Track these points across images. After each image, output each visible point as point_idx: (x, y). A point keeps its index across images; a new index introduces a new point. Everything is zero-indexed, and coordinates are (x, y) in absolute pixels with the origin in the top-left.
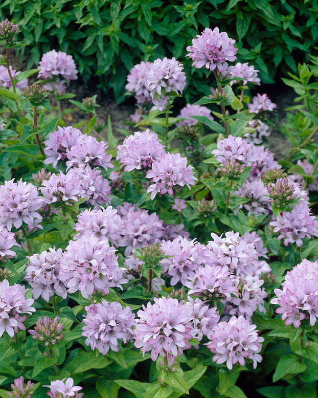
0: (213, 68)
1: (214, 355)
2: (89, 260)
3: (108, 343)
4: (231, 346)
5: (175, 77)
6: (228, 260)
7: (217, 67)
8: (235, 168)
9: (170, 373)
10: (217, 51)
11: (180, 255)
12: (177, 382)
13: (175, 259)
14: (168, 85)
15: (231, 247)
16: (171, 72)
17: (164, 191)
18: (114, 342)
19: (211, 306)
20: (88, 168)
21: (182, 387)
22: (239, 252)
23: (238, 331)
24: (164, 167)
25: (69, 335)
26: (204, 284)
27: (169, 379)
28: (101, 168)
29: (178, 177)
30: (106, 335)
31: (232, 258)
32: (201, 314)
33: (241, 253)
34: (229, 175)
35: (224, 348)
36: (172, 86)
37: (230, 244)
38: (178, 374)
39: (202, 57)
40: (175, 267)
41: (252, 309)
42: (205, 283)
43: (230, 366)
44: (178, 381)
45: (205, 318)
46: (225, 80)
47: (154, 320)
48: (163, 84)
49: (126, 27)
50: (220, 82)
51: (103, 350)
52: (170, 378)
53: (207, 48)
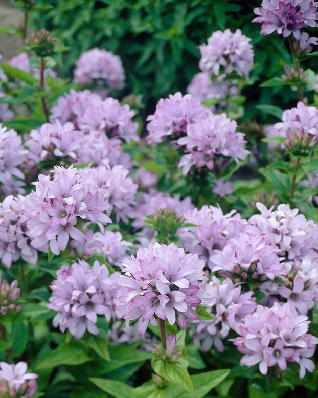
0: (287, 33)
1: (242, 355)
2: (64, 196)
3: (84, 318)
4: (267, 339)
5: (238, 52)
6: (278, 239)
7: (292, 33)
8: (302, 139)
9: (169, 365)
10: (293, 12)
11: (209, 226)
12: (177, 376)
13: (201, 230)
14: (228, 62)
15: (283, 221)
16: (234, 45)
17: (201, 163)
18: (92, 317)
19: (245, 289)
20: (103, 136)
21: (184, 384)
22: (294, 229)
23: (280, 319)
24: (203, 129)
25: (31, 308)
26: (236, 256)
27: (166, 372)
28: (123, 141)
29: (220, 143)
30: (80, 306)
31: (282, 237)
32: (229, 300)
33: (296, 230)
34: (295, 149)
35: (256, 343)
36: (234, 65)
37: (283, 218)
38: (180, 366)
39: (274, 19)
40: (200, 244)
41: (307, 305)
42: (238, 256)
43: (264, 370)
44: (179, 374)
45: (233, 304)
46: (304, 55)
47: (145, 270)
48: (223, 62)
49: (193, 35)
50: (296, 56)
51: (77, 331)
52: (168, 370)
53: (280, 7)
